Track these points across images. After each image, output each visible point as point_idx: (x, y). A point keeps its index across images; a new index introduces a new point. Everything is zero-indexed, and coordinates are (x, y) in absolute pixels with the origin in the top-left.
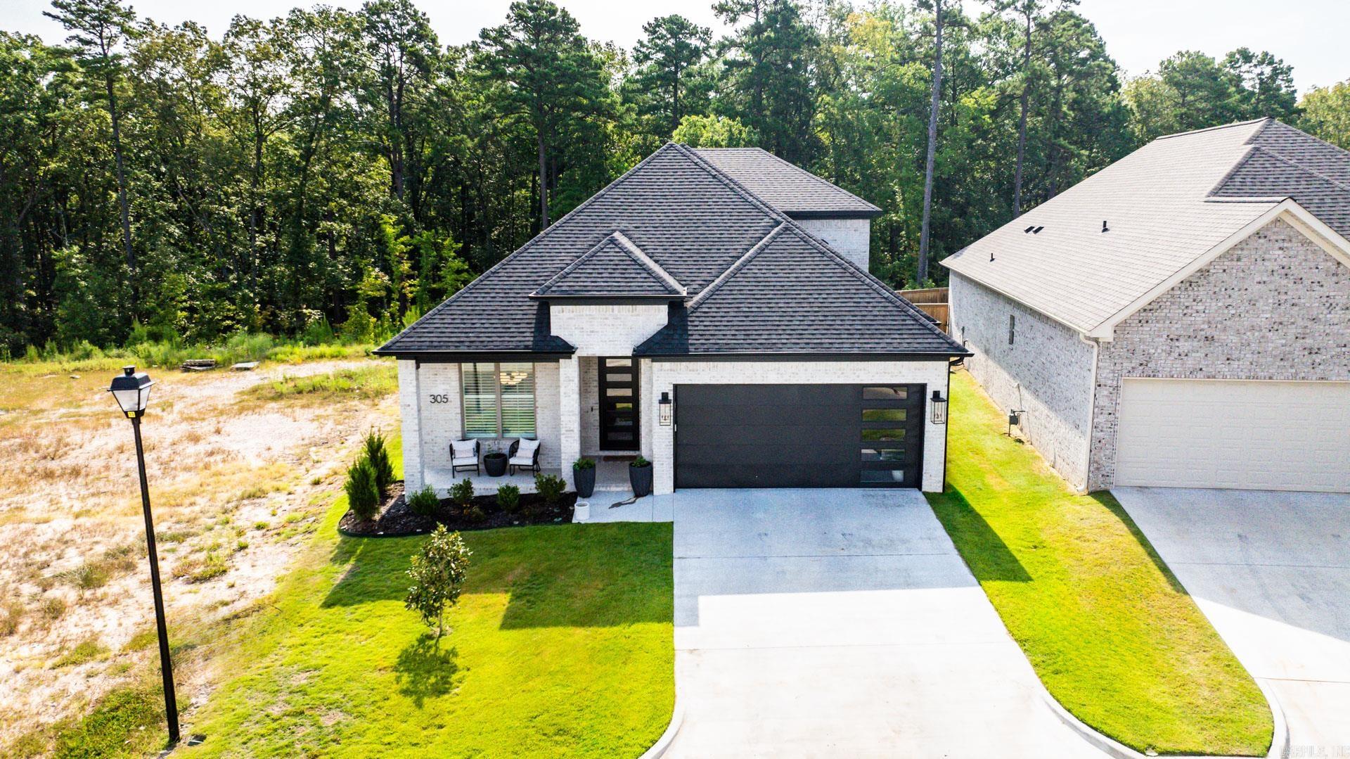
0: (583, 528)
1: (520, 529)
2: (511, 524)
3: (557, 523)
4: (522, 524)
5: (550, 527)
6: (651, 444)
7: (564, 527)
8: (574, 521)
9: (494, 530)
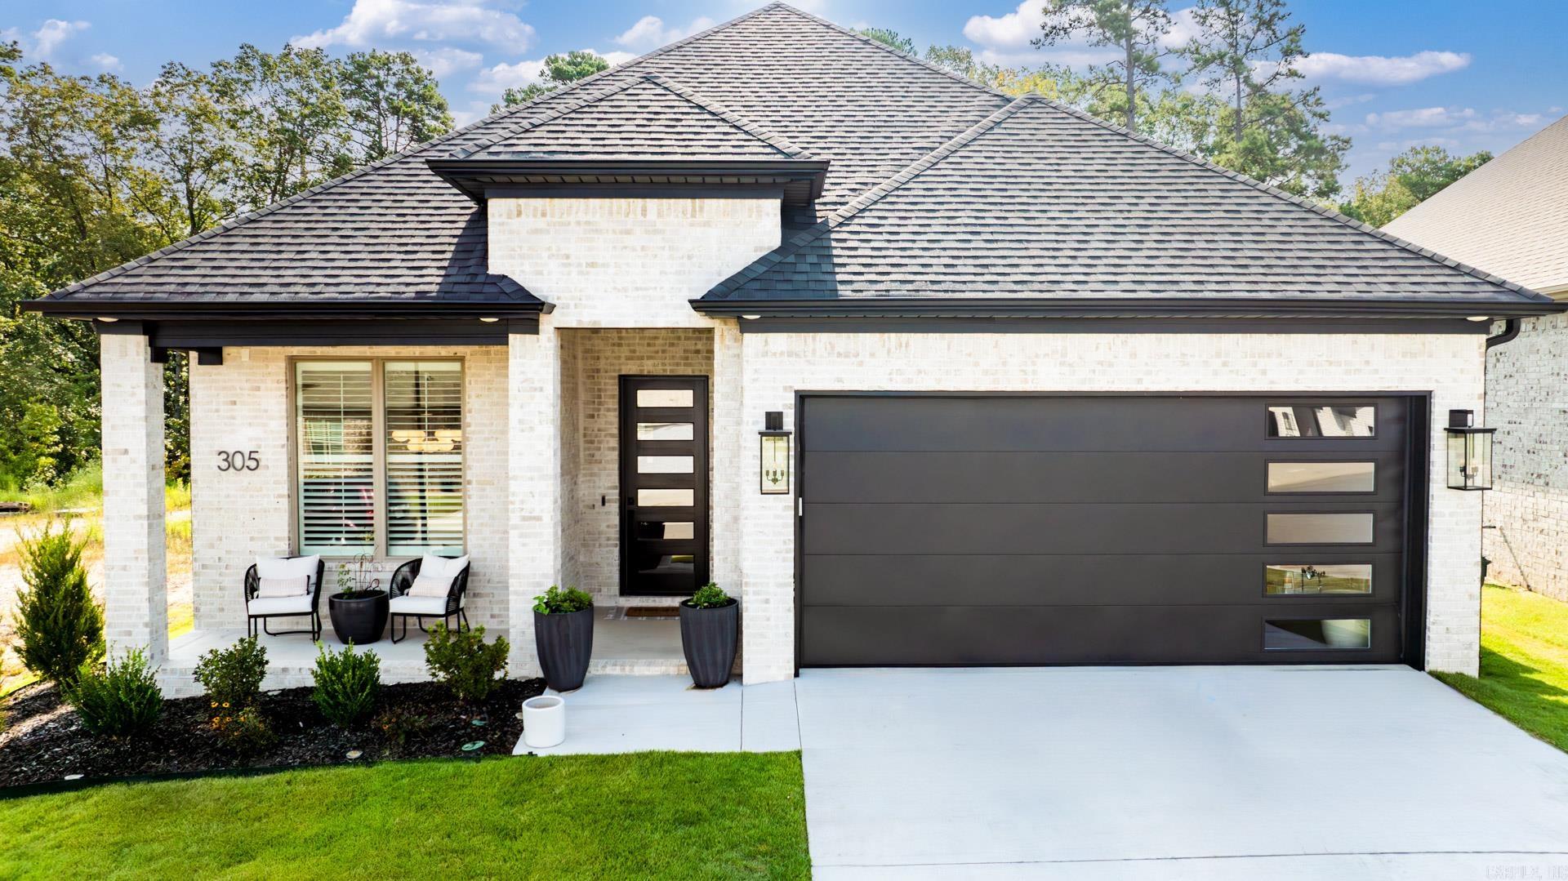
0: (540, 768)
1: (360, 772)
2: (338, 759)
3: (468, 757)
4: (366, 761)
5: (446, 768)
6: (737, 553)
7: (488, 765)
8: (519, 749)
9: (284, 776)
